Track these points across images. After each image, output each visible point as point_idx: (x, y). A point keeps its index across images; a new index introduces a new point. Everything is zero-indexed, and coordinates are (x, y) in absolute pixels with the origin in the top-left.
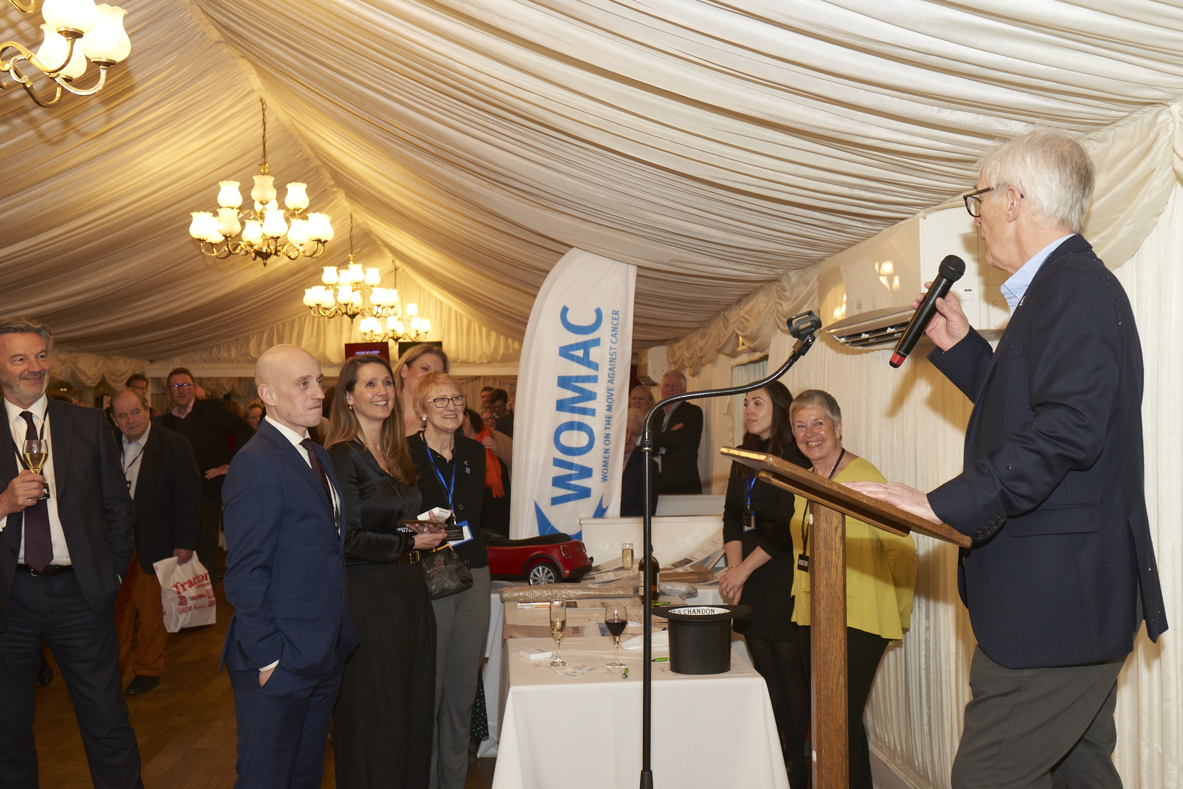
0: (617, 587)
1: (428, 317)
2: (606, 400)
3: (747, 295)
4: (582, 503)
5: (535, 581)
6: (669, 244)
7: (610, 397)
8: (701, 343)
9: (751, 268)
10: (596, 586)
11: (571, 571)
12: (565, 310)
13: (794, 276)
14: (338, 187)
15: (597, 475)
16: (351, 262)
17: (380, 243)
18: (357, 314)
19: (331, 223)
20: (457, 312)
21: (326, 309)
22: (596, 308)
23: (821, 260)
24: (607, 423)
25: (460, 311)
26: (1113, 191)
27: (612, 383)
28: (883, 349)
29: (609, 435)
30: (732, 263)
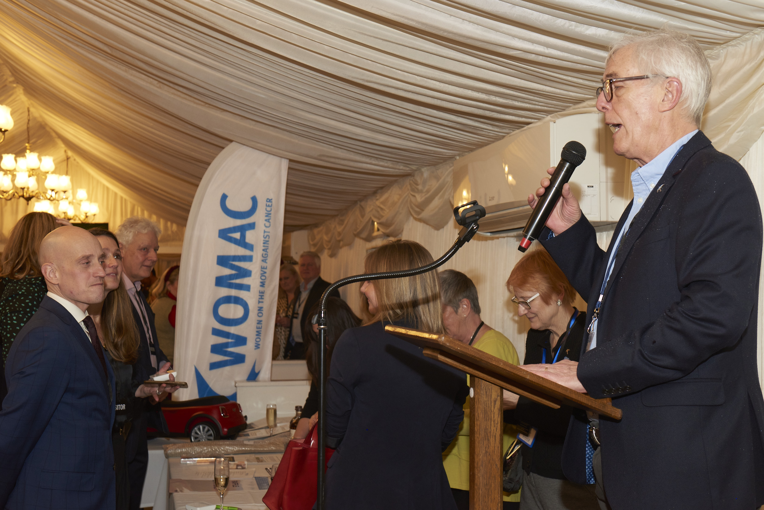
0: (270, 444)
1: (96, 201)
2: (260, 277)
3: (382, 188)
4: (237, 368)
5: (196, 438)
6: (318, 140)
7: (263, 274)
8: (340, 229)
9: (389, 164)
10: (251, 443)
11: (228, 429)
12: (224, 197)
13: (426, 172)
14: (17, 83)
15: (251, 344)
16: (28, 151)
17: (54, 135)
18: (32, 197)
19: (12, 114)
20: (122, 198)
21: (5, 192)
22: (252, 196)
23: (452, 158)
24: (260, 297)
25: (125, 196)
26: (727, 101)
27: (266, 262)
28: (508, 237)
29: (262, 308)
30: (373, 159)
